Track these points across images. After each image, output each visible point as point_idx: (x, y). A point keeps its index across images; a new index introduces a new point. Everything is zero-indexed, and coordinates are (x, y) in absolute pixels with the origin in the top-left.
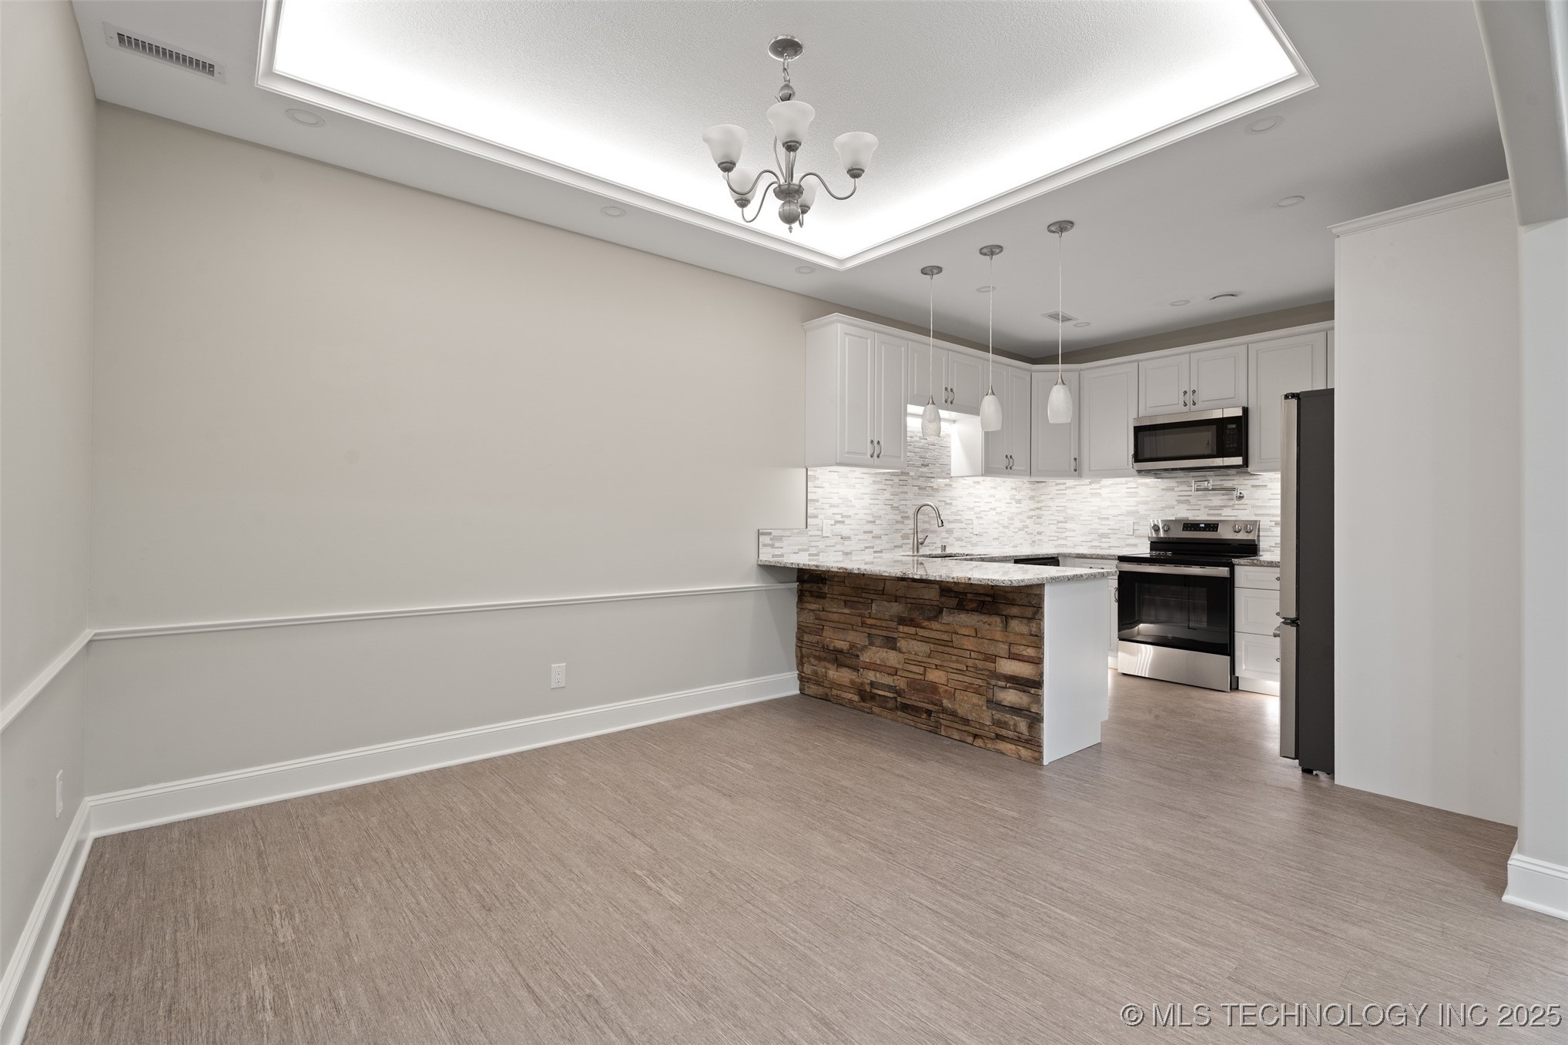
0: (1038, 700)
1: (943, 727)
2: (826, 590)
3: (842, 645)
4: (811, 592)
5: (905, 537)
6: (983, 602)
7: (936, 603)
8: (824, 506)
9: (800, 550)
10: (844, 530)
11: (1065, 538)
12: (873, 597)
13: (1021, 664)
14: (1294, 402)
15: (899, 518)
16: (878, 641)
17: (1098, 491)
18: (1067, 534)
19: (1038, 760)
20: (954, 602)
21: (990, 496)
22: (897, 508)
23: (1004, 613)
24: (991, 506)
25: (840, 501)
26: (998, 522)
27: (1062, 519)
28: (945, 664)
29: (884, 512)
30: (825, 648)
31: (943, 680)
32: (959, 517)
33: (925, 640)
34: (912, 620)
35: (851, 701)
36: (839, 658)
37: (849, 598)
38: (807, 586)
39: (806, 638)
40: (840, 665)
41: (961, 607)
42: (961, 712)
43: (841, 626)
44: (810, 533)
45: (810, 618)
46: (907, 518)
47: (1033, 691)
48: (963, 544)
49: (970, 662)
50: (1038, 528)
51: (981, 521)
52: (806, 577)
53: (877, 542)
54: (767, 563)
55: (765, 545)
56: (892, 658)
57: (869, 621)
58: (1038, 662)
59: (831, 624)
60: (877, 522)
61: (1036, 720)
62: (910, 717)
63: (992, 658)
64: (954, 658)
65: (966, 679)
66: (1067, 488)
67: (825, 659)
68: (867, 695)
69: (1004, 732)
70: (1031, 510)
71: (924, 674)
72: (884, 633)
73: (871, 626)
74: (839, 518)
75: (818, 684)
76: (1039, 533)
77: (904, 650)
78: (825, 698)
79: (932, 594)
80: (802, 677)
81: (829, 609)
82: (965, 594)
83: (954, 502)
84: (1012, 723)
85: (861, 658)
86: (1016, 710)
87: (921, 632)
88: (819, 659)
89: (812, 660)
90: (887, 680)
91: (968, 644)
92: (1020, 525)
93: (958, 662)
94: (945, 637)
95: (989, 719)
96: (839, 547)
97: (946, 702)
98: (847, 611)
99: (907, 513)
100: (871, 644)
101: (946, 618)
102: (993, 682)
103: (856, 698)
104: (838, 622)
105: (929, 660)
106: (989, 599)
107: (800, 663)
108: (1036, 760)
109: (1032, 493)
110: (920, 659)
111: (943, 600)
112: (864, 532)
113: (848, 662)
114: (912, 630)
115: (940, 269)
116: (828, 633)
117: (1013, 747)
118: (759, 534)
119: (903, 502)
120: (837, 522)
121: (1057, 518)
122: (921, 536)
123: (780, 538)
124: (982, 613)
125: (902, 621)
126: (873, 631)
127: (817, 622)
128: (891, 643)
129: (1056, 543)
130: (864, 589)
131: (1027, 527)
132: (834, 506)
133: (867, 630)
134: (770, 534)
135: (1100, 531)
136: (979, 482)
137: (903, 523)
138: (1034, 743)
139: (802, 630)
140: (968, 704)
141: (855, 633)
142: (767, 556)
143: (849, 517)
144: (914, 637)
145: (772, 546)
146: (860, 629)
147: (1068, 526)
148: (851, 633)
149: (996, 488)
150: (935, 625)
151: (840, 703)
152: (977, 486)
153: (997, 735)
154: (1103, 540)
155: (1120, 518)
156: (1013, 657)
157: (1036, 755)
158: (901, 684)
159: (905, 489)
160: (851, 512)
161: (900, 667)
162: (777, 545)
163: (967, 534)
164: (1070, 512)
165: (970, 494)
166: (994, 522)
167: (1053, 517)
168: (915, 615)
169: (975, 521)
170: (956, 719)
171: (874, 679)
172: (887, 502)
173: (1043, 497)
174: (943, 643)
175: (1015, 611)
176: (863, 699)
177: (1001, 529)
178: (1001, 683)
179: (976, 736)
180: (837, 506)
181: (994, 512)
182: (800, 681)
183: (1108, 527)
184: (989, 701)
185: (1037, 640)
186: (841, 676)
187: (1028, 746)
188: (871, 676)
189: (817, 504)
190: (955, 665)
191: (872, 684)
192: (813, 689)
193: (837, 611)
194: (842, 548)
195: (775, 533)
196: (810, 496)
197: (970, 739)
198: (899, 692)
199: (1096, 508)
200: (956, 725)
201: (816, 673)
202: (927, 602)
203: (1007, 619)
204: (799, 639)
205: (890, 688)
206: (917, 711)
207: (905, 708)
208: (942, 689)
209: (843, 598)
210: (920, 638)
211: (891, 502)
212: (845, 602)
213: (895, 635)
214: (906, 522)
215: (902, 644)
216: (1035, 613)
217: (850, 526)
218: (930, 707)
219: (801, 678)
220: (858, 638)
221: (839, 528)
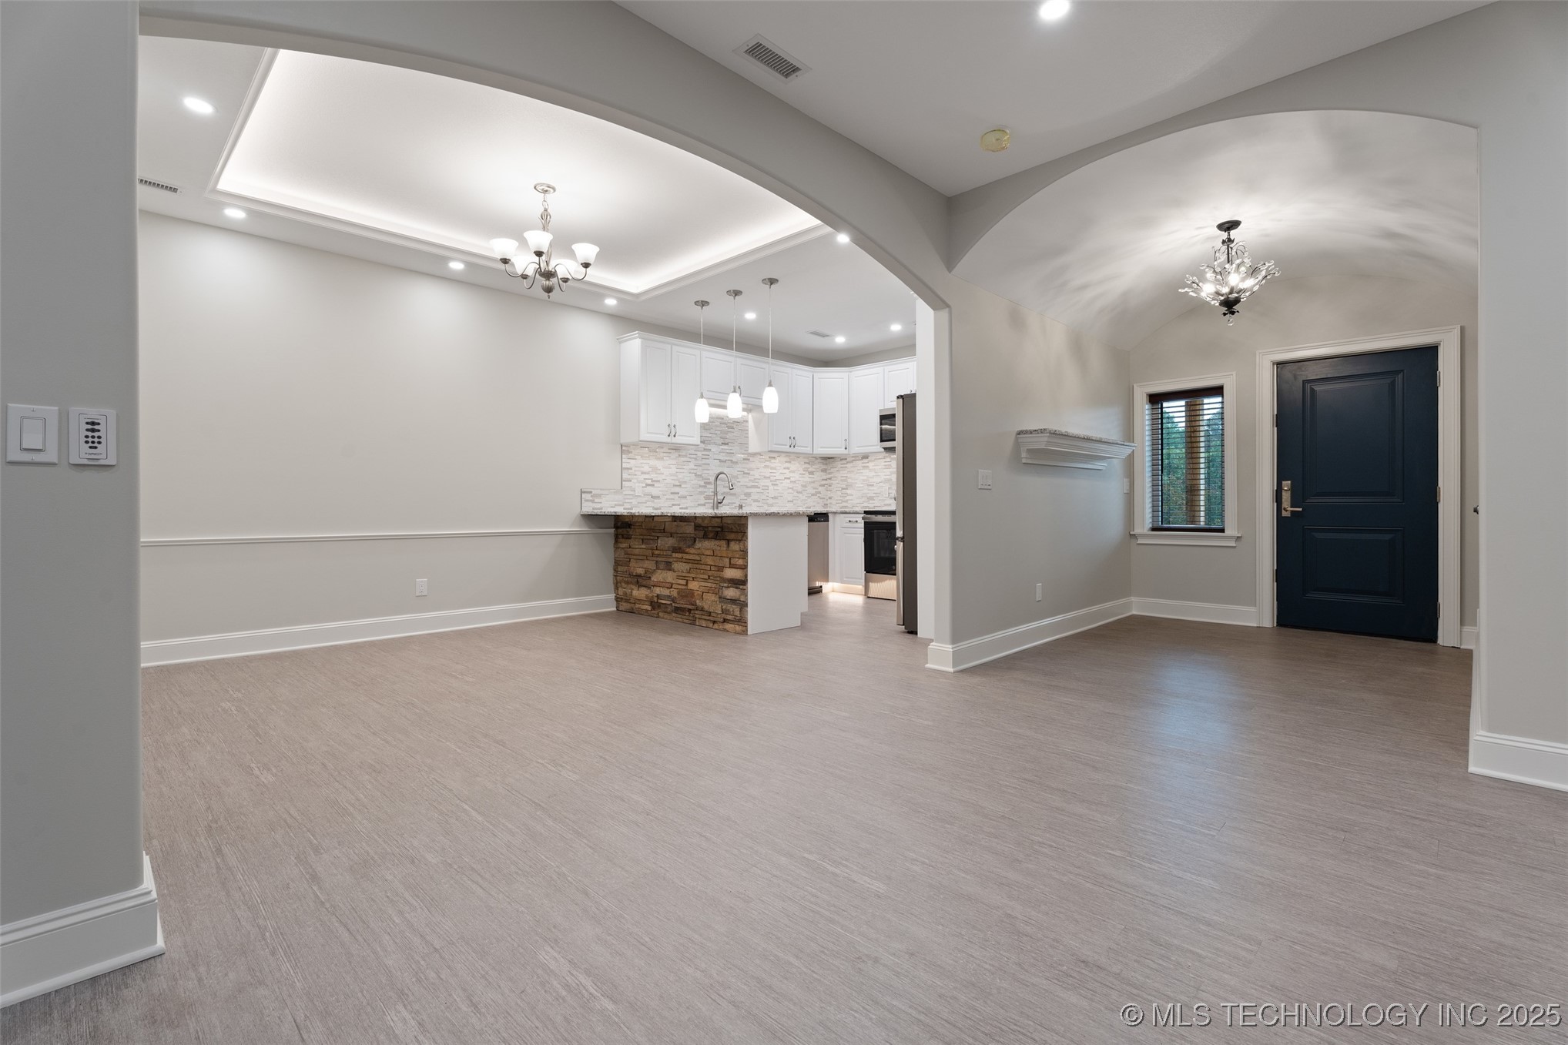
0: (745, 593)
1: (697, 620)
2: (631, 533)
3: (640, 571)
4: (623, 535)
5: (707, 498)
6: (717, 532)
7: (693, 535)
8: (636, 473)
9: (616, 505)
10: (654, 491)
11: (846, 501)
12: (658, 535)
13: (736, 570)
14: (901, 400)
15: (702, 483)
16: (662, 566)
17: (867, 464)
18: (848, 498)
19: (745, 632)
20: (702, 533)
21: (785, 468)
22: (700, 476)
23: (728, 538)
24: (786, 476)
25: (650, 470)
26: (792, 488)
27: (844, 486)
28: (698, 576)
29: (689, 478)
30: (631, 575)
31: (696, 588)
32: (756, 484)
33: (688, 561)
34: (680, 548)
35: (647, 611)
36: (640, 581)
37: (645, 537)
38: (620, 531)
39: (620, 568)
40: (640, 585)
41: (705, 537)
42: (706, 608)
43: (640, 558)
44: (624, 493)
45: (621, 554)
46: (710, 483)
47: (741, 587)
48: (760, 504)
49: (710, 573)
50: (829, 494)
51: (776, 487)
52: (619, 524)
53: (683, 501)
54: (586, 513)
55: (587, 501)
56: (669, 577)
57: (657, 552)
58: (744, 567)
59: (635, 557)
60: (683, 486)
61: (743, 605)
62: (680, 616)
63: (721, 569)
64: (702, 571)
65: (709, 585)
66: (847, 462)
67: (631, 583)
68: (655, 604)
69: (729, 617)
70: (823, 480)
71: (687, 585)
72: (663, 559)
73: (658, 555)
74: (649, 482)
75: (627, 601)
76: (830, 498)
77: (676, 570)
78: (631, 612)
79: (689, 529)
80: (618, 598)
81: (634, 547)
82: (707, 527)
83: (751, 472)
84: (731, 610)
85: (652, 579)
86: (734, 601)
87: (686, 556)
88: (627, 583)
89: (623, 584)
90: (666, 592)
91: (710, 561)
92: (813, 491)
93: (703, 574)
94: (697, 558)
95: (720, 609)
96: (649, 504)
97: (698, 603)
98: (643, 546)
99: (709, 479)
100: (658, 568)
101: (698, 545)
102: (722, 585)
103: (649, 608)
104: (639, 555)
105: (690, 575)
106: (719, 529)
107: (616, 588)
108: (744, 631)
109: (824, 467)
110: (684, 574)
111: (697, 532)
112: (672, 493)
113: (644, 583)
114: (679, 555)
115: (707, 303)
116: (633, 564)
117: (732, 626)
118: (582, 492)
119: (705, 471)
120: (647, 485)
121: (842, 486)
122: (720, 497)
123: (599, 496)
124: (716, 539)
125: (676, 550)
126: (659, 559)
127: (626, 556)
128: (668, 566)
129: (841, 505)
130: (651, 530)
131: (820, 493)
132: (645, 473)
133: (655, 558)
134: (591, 492)
135: (868, 495)
136: (774, 458)
137: (705, 487)
138: (742, 621)
139: (617, 563)
140: (710, 602)
141: (649, 562)
142: (588, 508)
143: (659, 481)
144: (681, 560)
145: (593, 501)
146: (651, 558)
147: (849, 491)
148: (646, 561)
149: (790, 462)
150: (692, 551)
151: (640, 612)
152: (773, 461)
153: (724, 619)
154: (871, 501)
155: (881, 484)
156: (732, 566)
157: (744, 628)
158: (674, 593)
159: (707, 461)
160: (660, 478)
161: (673, 582)
162: (596, 500)
163: (764, 497)
164: (850, 480)
165: (766, 467)
166: (789, 488)
167: (839, 485)
168: (682, 545)
169: (771, 487)
170: (703, 613)
171: (659, 593)
172: (692, 471)
173: (832, 470)
174: (696, 562)
175: (732, 536)
176: (653, 608)
177: (795, 494)
178: (726, 585)
179: (714, 622)
180: (648, 473)
181: (788, 481)
182: (617, 601)
183: (873, 492)
184: (720, 598)
185: (744, 553)
186: (640, 593)
187: (740, 623)
188: (658, 591)
189: (630, 471)
190: (702, 576)
191: (658, 596)
192: (625, 606)
193: (638, 547)
194: (653, 505)
195: (594, 492)
196: (624, 465)
197: (711, 625)
198: (673, 600)
199: (865, 478)
200: (703, 617)
201: (625, 594)
202: (689, 535)
203: (728, 542)
204: (616, 570)
205: (668, 597)
206: (683, 611)
207: (677, 610)
208: (696, 593)
209: (642, 537)
210: (684, 560)
211: (695, 471)
212: (643, 540)
213: (671, 560)
214: (708, 486)
215: (675, 566)
216: (743, 537)
217: (660, 489)
218: (690, 607)
219: (618, 600)
220: (650, 565)
221: (649, 489)
